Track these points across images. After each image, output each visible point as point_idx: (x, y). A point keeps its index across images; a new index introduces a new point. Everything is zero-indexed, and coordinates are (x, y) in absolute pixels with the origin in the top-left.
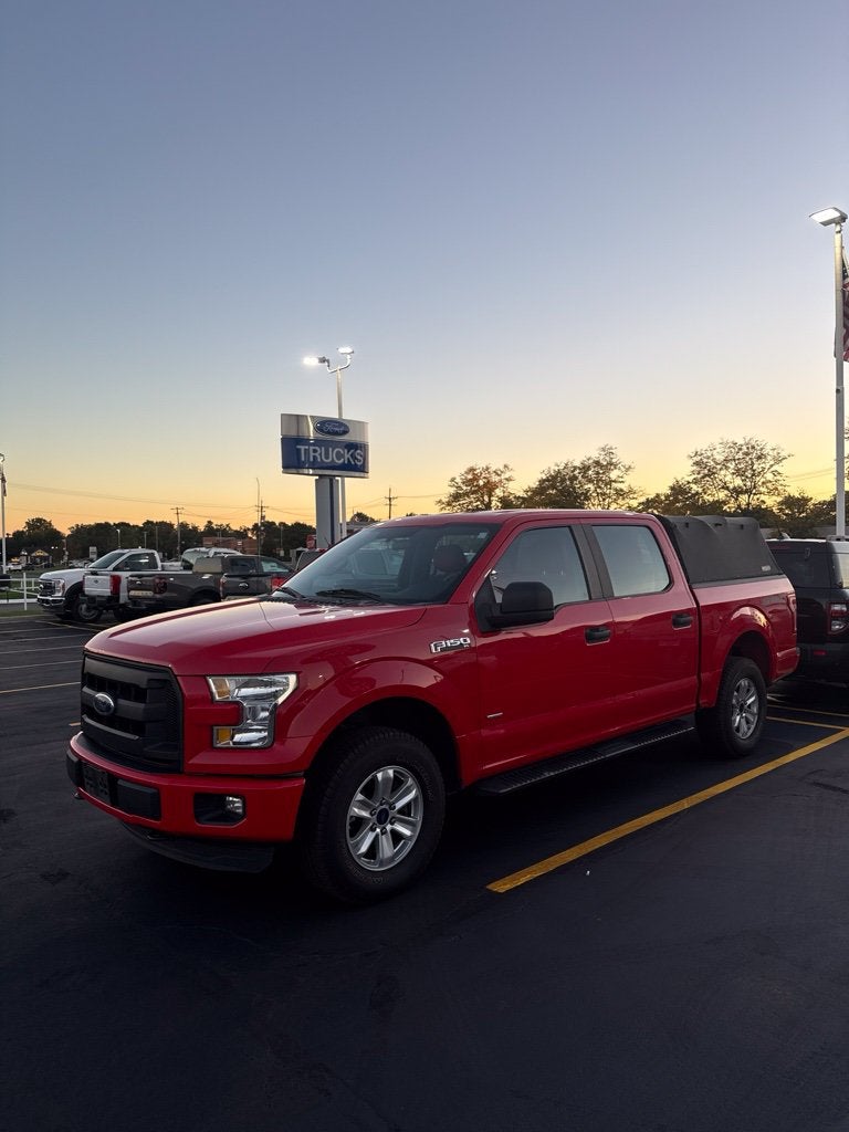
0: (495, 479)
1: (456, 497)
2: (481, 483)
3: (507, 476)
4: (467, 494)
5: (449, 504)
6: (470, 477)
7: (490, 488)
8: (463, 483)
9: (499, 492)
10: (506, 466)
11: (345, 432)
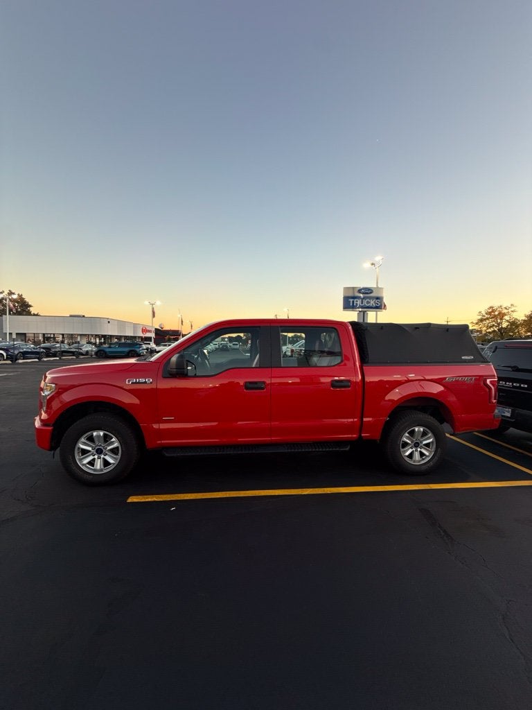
0: (505, 311)
1: (481, 320)
2: (496, 313)
3: (512, 309)
4: (487, 319)
5: (477, 324)
6: (490, 310)
7: (502, 315)
8: (486, 314)
9: (507, 318)
10: (512, 305)
11: (371, 293)
